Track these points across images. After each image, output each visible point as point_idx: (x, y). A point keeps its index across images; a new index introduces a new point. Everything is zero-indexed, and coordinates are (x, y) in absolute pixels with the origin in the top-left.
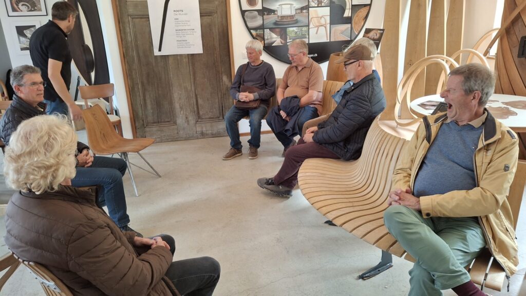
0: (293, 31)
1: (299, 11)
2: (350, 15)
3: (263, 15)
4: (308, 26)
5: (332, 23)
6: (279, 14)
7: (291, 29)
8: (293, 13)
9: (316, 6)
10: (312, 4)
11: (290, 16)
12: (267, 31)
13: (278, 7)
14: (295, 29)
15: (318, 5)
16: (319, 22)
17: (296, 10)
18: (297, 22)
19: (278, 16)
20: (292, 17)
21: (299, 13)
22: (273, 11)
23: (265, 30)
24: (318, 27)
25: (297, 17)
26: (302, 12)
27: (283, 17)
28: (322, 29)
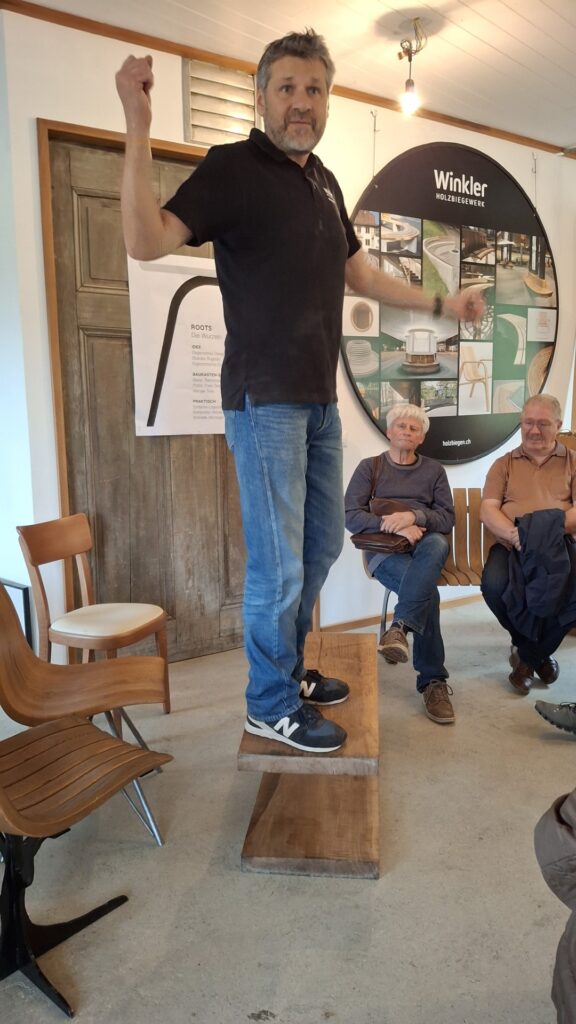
0: (432, 388)
1: (443, 347)
2: (524, 362)
3: (379, 351)
4: (457, 379)
5: (496, 376)
6: (409, 349)
7: (428, 384)
8: (433, 351)
9: (471, 338)
10: (466, 334)
11: (427, 356)
12: (386, 386)
13: (407, 334)
14: (434, 384)
15: (475, 336)
16: (475, 373)
17: (439, 343)
18: (438, 369)
19: (407, 354)
20: (431, 358)
21: (443, 351)
22: (400, 344)
23: (383, 383)
24: (473, 382)
25: (439, 360)
26: (447, 349)
27: (416, 357)
28: (479, 386)
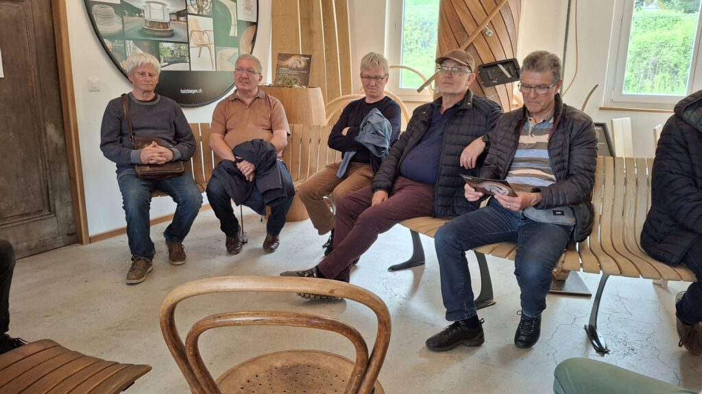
0: (169, 48)
1: (174, 17)
2: (236, 35)
3: (122, 15)
4: (188, 43)
5: (217, 43)
6: (147, 17)
7: (166, 45)
8: (167, 20)
9: (196, 13)
10: (192, 10)
11: (163, 23)
12: (130, 44)
13: (145, 4)
14: (170, 45)
15: (199, 12)
16: (201, 39)
17: (170, 14)
18: (172, 34)
19: (145, 20)
20: (165, 25)
21: (175, 20)
22: (139, 11)
23: (127, 41)
24: (201, 46)
25: (172, 27)
26: (178, 20)
27: (153, 23)
28: (205, 49)
